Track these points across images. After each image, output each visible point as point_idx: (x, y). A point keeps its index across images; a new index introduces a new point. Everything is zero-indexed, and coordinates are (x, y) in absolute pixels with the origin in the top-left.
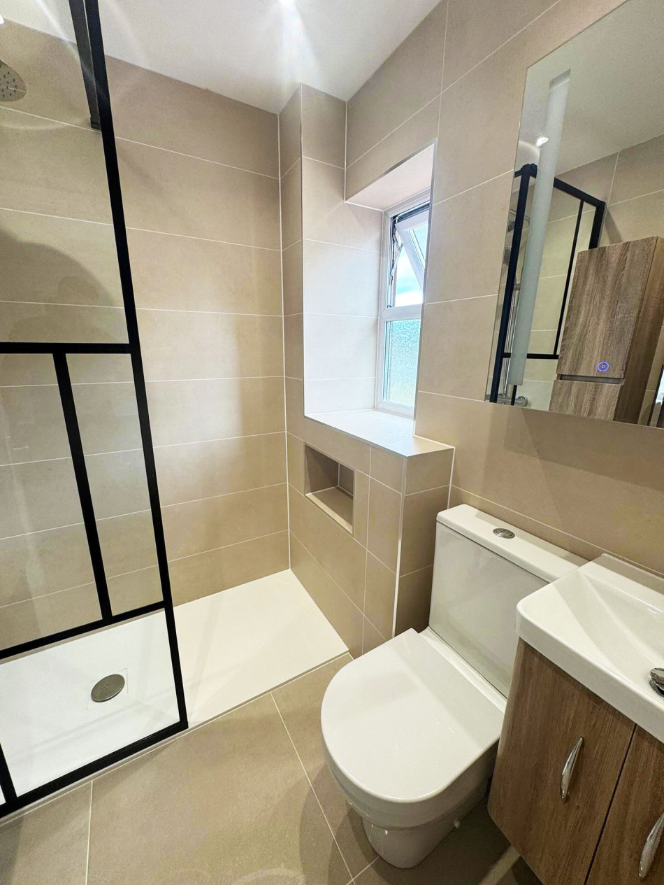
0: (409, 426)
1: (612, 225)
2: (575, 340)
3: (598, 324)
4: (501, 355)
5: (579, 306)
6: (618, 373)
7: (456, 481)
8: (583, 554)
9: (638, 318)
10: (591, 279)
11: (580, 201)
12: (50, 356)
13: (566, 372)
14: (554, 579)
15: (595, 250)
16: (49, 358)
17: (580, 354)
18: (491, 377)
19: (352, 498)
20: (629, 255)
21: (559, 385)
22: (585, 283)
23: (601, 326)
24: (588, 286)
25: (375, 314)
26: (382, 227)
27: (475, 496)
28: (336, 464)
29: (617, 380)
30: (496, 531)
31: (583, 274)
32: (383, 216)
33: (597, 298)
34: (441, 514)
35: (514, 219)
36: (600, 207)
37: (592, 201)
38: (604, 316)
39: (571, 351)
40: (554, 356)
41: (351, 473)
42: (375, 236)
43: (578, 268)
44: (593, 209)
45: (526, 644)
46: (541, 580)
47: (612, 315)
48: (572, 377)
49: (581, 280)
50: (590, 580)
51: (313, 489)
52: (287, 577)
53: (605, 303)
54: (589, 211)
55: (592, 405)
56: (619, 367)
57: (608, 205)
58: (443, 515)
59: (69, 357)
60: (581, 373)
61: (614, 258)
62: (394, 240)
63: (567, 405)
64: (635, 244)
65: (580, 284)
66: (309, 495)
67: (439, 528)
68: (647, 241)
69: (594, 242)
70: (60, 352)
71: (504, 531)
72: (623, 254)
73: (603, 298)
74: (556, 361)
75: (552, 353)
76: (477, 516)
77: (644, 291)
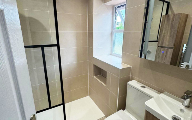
0: (120, 60)
1: (171, 8)
2: (162, 37)
3: (167, 34)
4: (143, 41)
5: (163, 29)
6: (172, 46)
7: (132, 74)
8: (160, 92)
9: (177, 33)
10: (166, 22)
11: (163, 2)
12: (41, 48)
13: (160, 45)
14: (153, 97)
15: (167, 15)
16: (40, 48)
17: (163, 41)
18: (141, 45)
19: (106, 78)
20: (175, 17)
21: (158, 49)
22: (164, 23)
23: (168, 34)
24: (165, 24)
25: (111, 30)
26: (113, 9)
27: (137, 78)
28: (101, 69)
29: (172, 48)
30: (141, 87)
31: (164, 21)
32: (113, 6)
33: (167, 27)
34: (128, 82)
35: (146, 6)
36: (168, 3)
37: (166, 2)
38: (169, 32)
39: (161, 40)
40: (157, 41)
41: (106, 72)
42: (111, 12)
43: (162, 19)
44: (167, 4)
45: (147, 111)
46: (151, 97)
47: (171, 32)
48: (161, 47)
49: (163, 22)
50: (161, 97)
51: (95, 75)
52: (88, 97)
53: (169, 28)
54: (166, 4)
55: (166, 54)
56: (173, 45)
57: (170, 3)
58: (129, 83)
59: (45, 48)
60: (163, 46)
61: (171, 18)
62: (116, 13)
63: (160, 54)
64: (176, 14)
65: (163, 24)
66: (94, 77)
67: (128, 85)
68: (179, 14)
69: (167, 13)
70: (43, 47)
71: (143, 86)
72: (173, 17)
73: (169, 27)
74: (157, 42)
75: (156, 40)
76: (137, 83)
77: (179, 26)
